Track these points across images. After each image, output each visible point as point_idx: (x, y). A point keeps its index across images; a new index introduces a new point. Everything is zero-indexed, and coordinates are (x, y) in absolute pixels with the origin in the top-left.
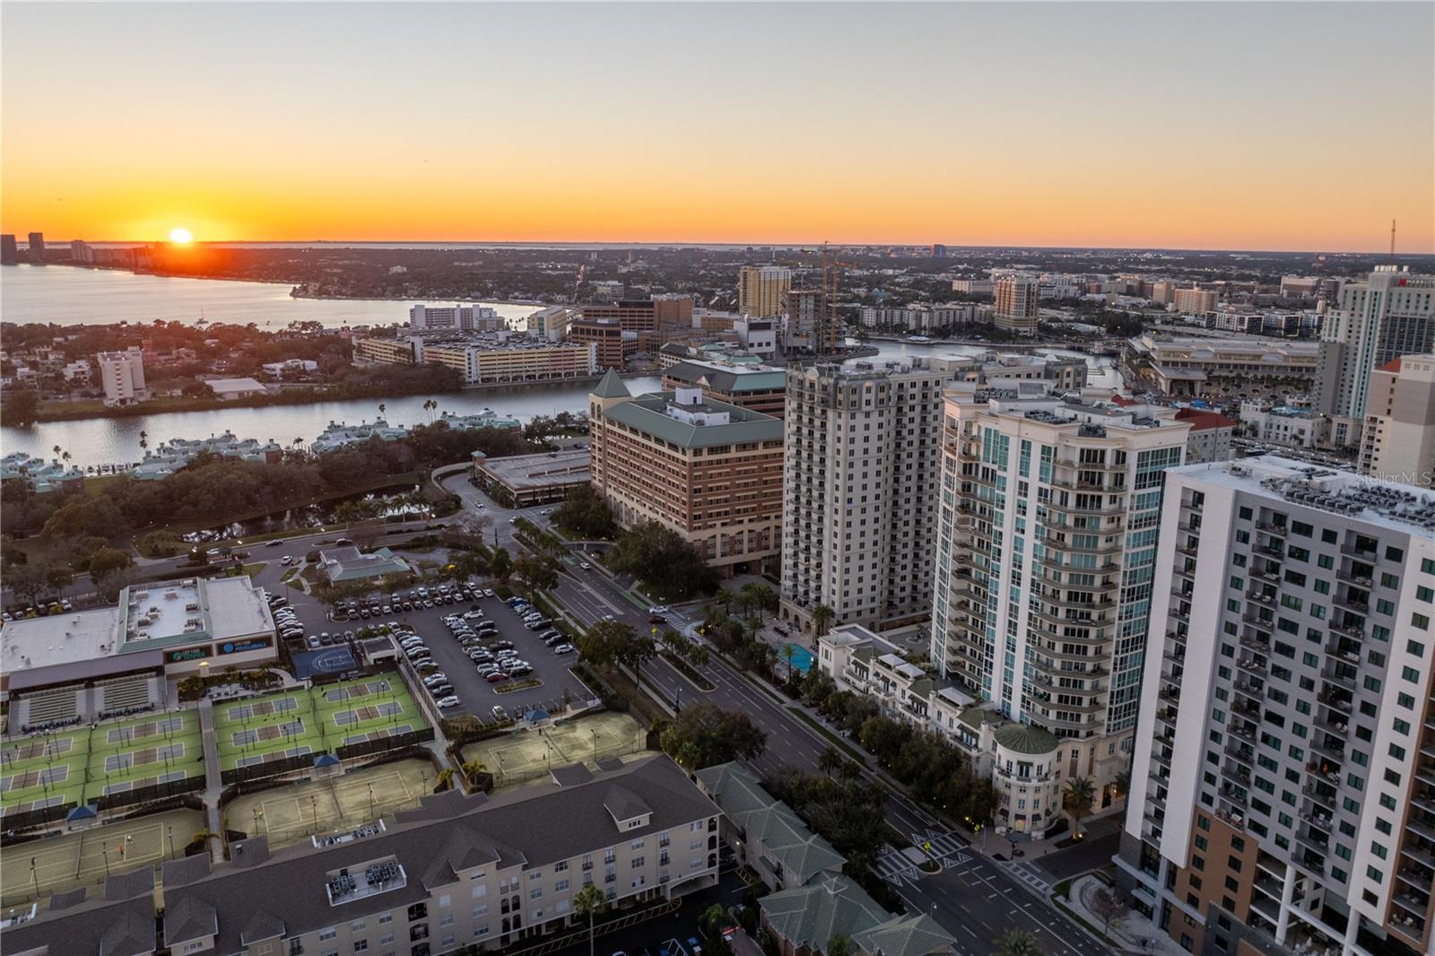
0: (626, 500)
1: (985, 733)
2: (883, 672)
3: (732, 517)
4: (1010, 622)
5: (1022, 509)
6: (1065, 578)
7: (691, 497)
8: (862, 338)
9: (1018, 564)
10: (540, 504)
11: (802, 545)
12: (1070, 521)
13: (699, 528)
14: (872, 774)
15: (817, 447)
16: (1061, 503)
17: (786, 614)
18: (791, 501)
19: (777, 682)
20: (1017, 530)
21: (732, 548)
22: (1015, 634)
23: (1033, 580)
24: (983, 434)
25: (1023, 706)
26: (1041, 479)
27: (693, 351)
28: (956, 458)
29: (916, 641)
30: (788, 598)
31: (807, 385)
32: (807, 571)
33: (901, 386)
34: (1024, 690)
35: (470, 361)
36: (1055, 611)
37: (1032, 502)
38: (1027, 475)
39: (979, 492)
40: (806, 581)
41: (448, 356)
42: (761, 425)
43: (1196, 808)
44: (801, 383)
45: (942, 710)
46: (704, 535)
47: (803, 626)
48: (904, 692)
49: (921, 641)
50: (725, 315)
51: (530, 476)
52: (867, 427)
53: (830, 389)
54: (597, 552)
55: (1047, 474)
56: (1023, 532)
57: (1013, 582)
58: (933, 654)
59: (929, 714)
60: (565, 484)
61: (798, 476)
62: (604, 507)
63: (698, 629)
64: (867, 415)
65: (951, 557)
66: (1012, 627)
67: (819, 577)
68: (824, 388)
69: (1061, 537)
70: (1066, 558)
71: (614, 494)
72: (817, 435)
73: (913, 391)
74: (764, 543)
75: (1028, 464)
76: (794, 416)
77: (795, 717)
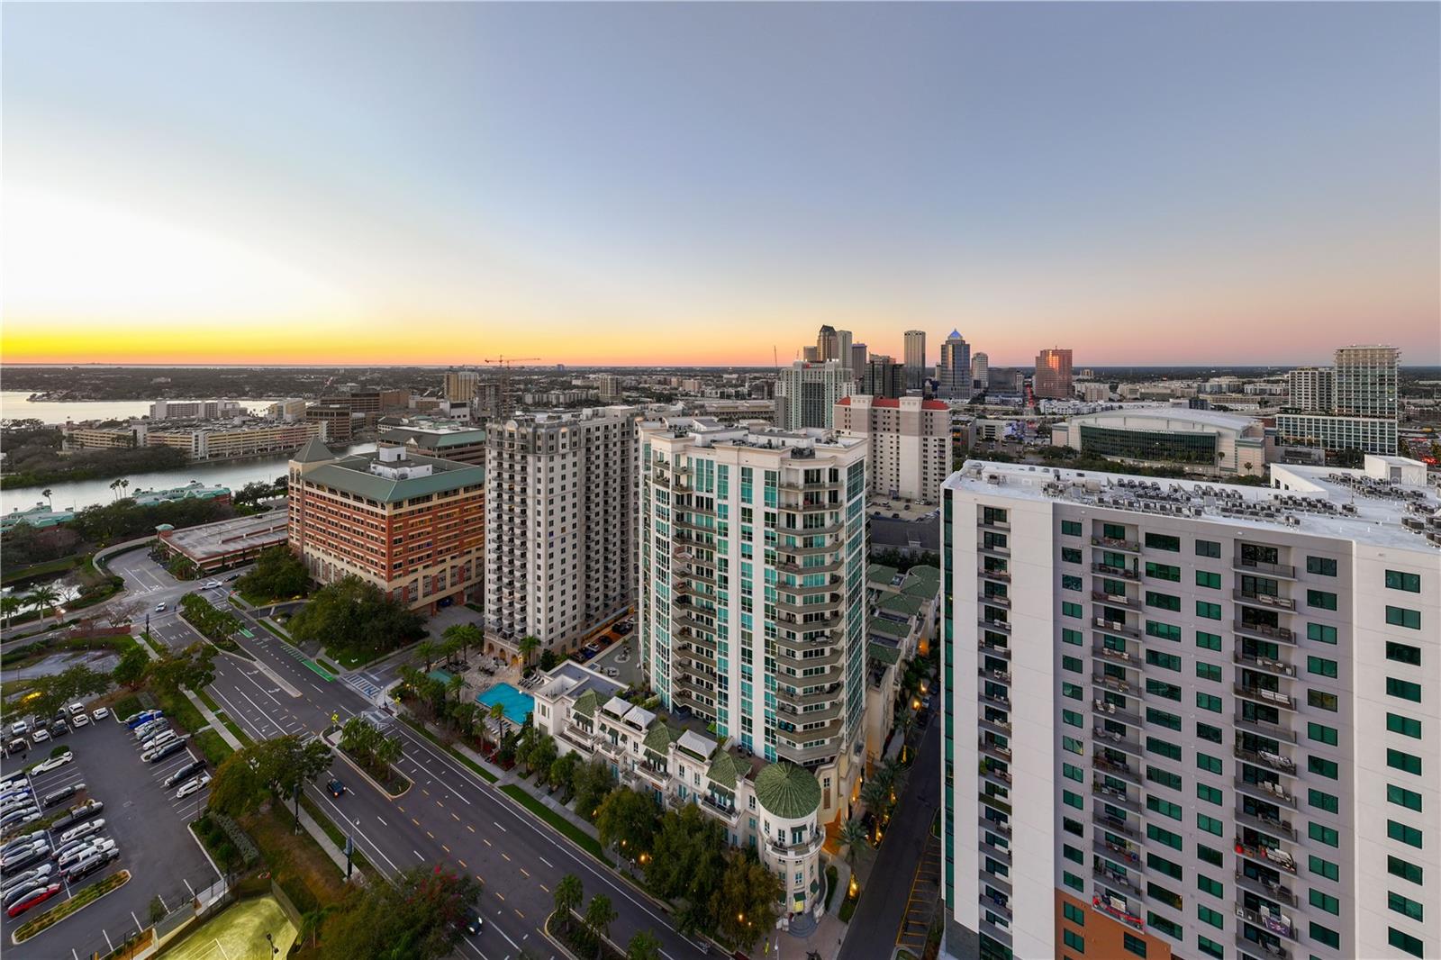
0: (323, 556)
1: (742, 792)
2: (610, 723)
3: (434, 558)
4: (743, 650)
5: (748, 535)
6: (799, 601)
7: (390, 548)
8: (526, 410)
9: (747, 589)
10: (231, 569)
11: (506, 580)
12: (799, 542)
13: (400, 576)
14: (615, 872)
15: (517, 489)
16: (788, 525)
17: (491, 648)
18: (494, 541)
19: (485, 748)
20: (744, 555)
21: (434, 586)
22: (750, 662)
23: (766, 606)
24: (694, 465)
25: (767, 740)
26: (767, 504)
27: (406, 421)
28: (670, 491)
29: (624, 659)
30: (492, 631)
31: (507, 435)
32: (511, 604)
33: (588, 430)
34: (767, 722)
35: (197, 442)
36: (791, 635)
37: (758, 527)
38: (750, 501)
39: (694, 520)
40: (511, 614)
41: (173, 439)
42: (462, 473)
43: (1057, 891)
44: (501, 434)
45: (685, 764)
46: (405, 581)
47: (508, 658)
48: (636, 745)
49: (628, 658)
50: (434, 399)
51: (223, 542)
52: (564, 467)
53: (530, 437)
54: (283, 616)
55: (773, 499)
56: (750, 557)
57: (743, 609)
58: (653, 684)
59: (670, 770)
60: (263, 545)
61: (500, 517)
62: (299, 565)
63: (393, 694)
64: (564, 456)
65: (670, 587)
66: (747, 655)
67: (523, 609)
68: (524, 437)
69: (791, 559)
70: (799, 580)
71: (312, 551)
72: (518, 478)
73: (598, 434)
74: (466, 575)
75: (750, 491)
76: (495, 463)
77: (512, 800)
